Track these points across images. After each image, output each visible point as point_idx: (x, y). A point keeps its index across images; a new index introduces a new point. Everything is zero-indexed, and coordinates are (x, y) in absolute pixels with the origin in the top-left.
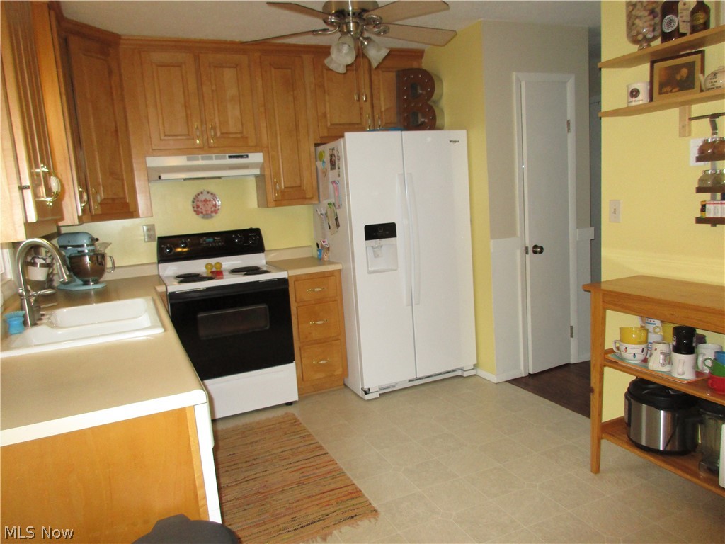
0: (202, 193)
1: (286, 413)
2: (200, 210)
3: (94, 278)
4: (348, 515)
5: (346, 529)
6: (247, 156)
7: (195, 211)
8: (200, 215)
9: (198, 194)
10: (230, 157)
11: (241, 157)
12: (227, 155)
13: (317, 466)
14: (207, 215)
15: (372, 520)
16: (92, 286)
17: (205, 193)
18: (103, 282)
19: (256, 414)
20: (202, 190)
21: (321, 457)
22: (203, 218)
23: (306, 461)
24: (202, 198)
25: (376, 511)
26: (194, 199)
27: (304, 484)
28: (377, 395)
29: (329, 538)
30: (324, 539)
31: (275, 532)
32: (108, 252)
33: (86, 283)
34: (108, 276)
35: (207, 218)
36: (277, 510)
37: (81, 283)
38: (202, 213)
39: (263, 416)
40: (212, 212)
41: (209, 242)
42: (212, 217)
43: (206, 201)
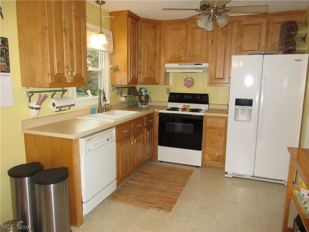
0: (188, 78)
1: (192, 169)
2: (186, 84)
3: (145, 103)
4: (161, 207)
5: (155, 210)
6: (202, 64)
7: (184, 84)
8: (186, 86)
9: (187, 78)
10: (195, 64)
11: (199, 64)
12: (194, 64)
13: (175, 189)
14: (189, 87)
15: (166, 212)
16: (144, 106)
17: (189, 78)
18: (147, 105)
19: (183, 166)
20: (188, 77)
21: (181, 187)
22: (187, 87)
23: (175, 186)
24: (188, 80)
25: (171, 211)
26: (185, 80)
27: (164, 192)
28: (231, 176)
29: (148, 209)
30: (146, 209)
31: (138, 200)
32: (150, 95)
33: (142, 105)
34: (149, 104)
35: (189, 88)
36: (146, 194)
37: (141, 104)
38: (187, 85)
39: (185, 167)
40: (191, 86)
41: (187, 97)
42: (190, 87)
43: (189, 81)
